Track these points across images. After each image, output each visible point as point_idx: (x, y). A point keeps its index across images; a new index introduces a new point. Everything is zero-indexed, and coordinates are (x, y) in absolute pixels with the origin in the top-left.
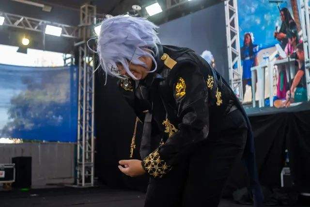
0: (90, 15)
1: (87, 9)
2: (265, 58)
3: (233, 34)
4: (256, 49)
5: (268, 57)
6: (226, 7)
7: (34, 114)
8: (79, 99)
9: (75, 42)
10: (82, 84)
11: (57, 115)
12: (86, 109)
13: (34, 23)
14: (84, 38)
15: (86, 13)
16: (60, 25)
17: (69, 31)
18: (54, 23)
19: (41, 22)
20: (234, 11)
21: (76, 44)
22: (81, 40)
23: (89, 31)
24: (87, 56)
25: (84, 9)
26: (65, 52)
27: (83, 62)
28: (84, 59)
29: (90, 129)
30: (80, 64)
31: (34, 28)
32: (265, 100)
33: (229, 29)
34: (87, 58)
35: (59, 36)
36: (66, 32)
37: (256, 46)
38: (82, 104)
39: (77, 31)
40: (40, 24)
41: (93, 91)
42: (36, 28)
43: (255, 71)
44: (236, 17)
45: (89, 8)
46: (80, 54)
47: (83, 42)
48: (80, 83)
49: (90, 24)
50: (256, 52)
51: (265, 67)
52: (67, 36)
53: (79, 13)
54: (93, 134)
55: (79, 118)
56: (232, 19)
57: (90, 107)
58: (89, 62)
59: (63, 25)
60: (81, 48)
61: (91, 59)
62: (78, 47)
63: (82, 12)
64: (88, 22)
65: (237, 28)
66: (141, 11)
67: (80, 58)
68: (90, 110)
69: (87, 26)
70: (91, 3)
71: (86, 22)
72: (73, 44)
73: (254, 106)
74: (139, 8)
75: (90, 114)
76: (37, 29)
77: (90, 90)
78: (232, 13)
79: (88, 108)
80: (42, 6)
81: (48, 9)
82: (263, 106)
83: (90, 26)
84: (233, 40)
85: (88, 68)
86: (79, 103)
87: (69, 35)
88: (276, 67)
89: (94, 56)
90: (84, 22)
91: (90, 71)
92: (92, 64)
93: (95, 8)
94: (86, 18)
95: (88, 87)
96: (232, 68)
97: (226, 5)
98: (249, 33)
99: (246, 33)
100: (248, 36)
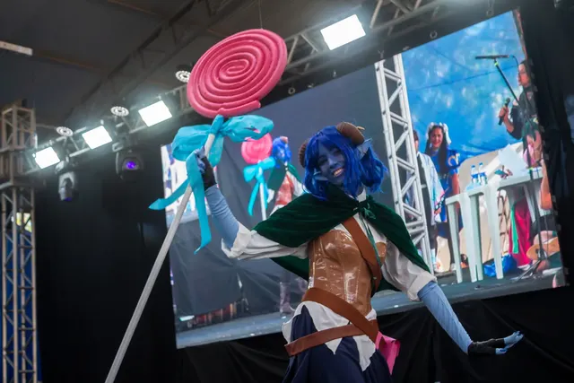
0: (22, 128)
1: (15, 116)
2: (475, 176)
3: (398, 130)
5: (483, 174)
6: (377, 73)
8: (4, 303)
12: (20, 324)
14: (11, 175)
15: (14, 125)
20: (399, 81)
22: (6, 179)
23: (21, 160)
24: (18, 211)
25: (9, 117)
27: (10, 226)
28: (13, 220)
29: (29, 367)
30: (4, 229)
32: (484, 265)
33: (390, 119)
34: (19, 215)
37: (454, 153)
38: (10, 314)
41: (34, 285)
43: (457, 205)
44: (402, 92)
45: (20, 114)
46: (4, 209)
47: (9, 184)
48: (4, 270)
49: (23, 146)
50: (455, 166)
51: (477, 196)
54: (35, 377)
55: (5, 345)
56: (393, 97)
57: (28, 319)
58: (24, 225)
60: (4, 196)
61: (27, 216)
63: (4, 121)
64: (19, 143)
65: (407, 117)
66: (128, 117)
67: (4, 215)
68: (28, 325)
69: (17, 151)
70: (24, 105)
71: (15, 139)
73: (460, 280)
74: (125, 112)
75: (29, 334)
77: (26, 283)
78: (392, 85)
79: (23, 321)
82: (481, 278)
83: (24, 150)
84: (400, 142)
85: (21, 236)
86: (4, 311)
88: (503, 193)
89: (33, 212)
90: (11, 142)
91: (26, 243)
92: (29, 227)
93: (32, 113)
94: (14, 135)
95: (23, 277)
96: (401, 201)
97: (378, 69)
98: (441, 124)
99: (432, 124)
100: (440, 132)
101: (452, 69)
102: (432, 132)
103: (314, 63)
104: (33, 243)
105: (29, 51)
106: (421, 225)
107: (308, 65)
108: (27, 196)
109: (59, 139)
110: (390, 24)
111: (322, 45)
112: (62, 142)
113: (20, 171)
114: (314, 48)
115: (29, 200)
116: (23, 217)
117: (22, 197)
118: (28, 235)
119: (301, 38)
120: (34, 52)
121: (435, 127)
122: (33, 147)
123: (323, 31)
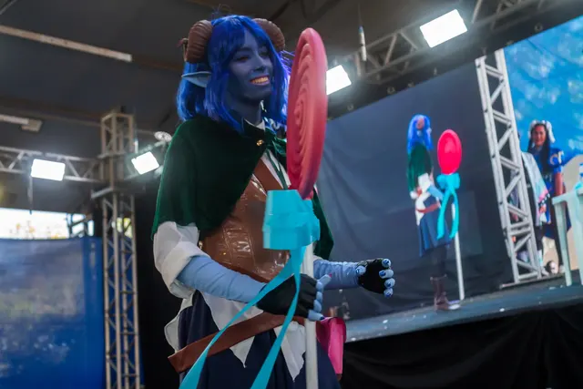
0: (121, 134)
1: (114, 123)
3: (501, 128)
4: (556, 159)
6: (478, 71)
7: (9, 342)
8: (107, 307)
9: (92, 191)
10: (112, 277)
11: (58, 343)
12: (122, 328)
13: (6, 156)
14: (112, 181)
15: (113, 131)
16: (60, 157)
17: (80, 168)
18: (49, 155)
19: (21, 153)
20: (501, 78)
21: (95, 195)
22: (106, 185)
23: (120, 167)
24: (119, 216)
25: (108, 123)
26: (71, 210)
27: (111, 231)
28: (113, 225)
29: (132, 371)
30: (105, 235)
31: (7, 166)
33: (492, 117)
34: (120, 220)
35: (60, 179)
36: (75, 172)
37: (557, 151)
38: (113, 319)
39: (96, 169)
40: (20, 157)
41: (135, 289)
42: (12, 165)
43: (564, 205)
44: (505, 90)
45: (120, 120)
46: (105, 213)
47: (110, 189)
48: (106, 274)
49: (122, 152)
50: (558, 165)
52: (77, 178)
53: (99, 129)
54: (138, 380)
55: (108, 348)
56: (496, 94)
57: (130, 323)
58: (125, 230)
59: (67, 158)
60: (105, 202)
61: (127, 221)
62: (99, 199)
63: (104, 128)
64: (118, 148)
65: (510, 115)
67: (105, 221)
68: (130, 329)
69: (117, 157)
70: (123, 110)
71: (114, 147)
72: (89, 195)
73: (569, 282)
75: (131, 338)
76: (14, 168)
77: (128, 288)
78: (494, 83)
79: (125, 325)
80: (24, 121)
81: (35, 126)
83: (123, 156)
84: (503, 141)
85: (123, 241)
86: (107, 315)
87: (81, 176)
89: (133, 217)
90: (110, 149)
91: (127, 248)
92: (129, 233)
93: (131, 119)
94: (113, 140)
95: (124, 281)
96: (505, 201)
97: (479, 66)
98: (544, 122)
99: (535, 122)
100: (543, 129)
101: (557, 65)
102: (535, 130)
103: (413, 61)
104: (133, 248)
105: (128, 58)
106: (527, 226)
107: (407, 63)
108: (127, 200)
109: (157, 144)
110: (492, 19)
111: (421, 43)
112: (160, 147)
113: (121, 177)
114: (414, 46)
115: (129, 204)
116: (123, 222)
117: (122, 203)
118: (129, 241)
119: (399, 36)
120: (133, 57)
121: (537, 125)
122: (133, 152)
123: (423, 28)
